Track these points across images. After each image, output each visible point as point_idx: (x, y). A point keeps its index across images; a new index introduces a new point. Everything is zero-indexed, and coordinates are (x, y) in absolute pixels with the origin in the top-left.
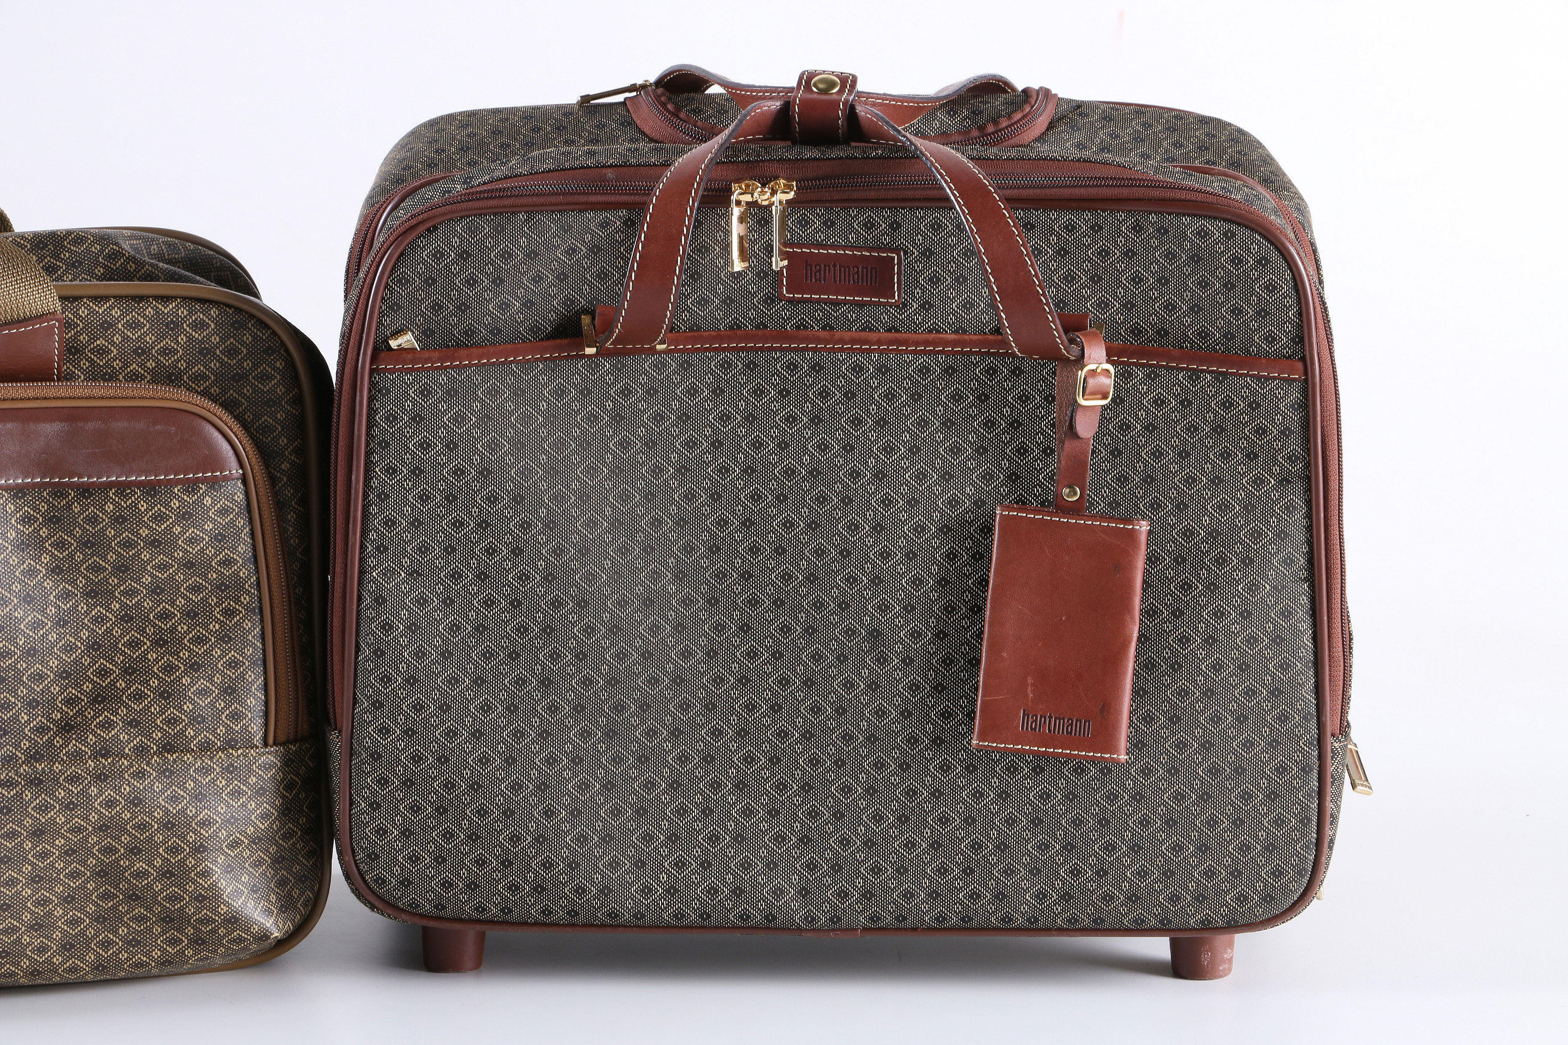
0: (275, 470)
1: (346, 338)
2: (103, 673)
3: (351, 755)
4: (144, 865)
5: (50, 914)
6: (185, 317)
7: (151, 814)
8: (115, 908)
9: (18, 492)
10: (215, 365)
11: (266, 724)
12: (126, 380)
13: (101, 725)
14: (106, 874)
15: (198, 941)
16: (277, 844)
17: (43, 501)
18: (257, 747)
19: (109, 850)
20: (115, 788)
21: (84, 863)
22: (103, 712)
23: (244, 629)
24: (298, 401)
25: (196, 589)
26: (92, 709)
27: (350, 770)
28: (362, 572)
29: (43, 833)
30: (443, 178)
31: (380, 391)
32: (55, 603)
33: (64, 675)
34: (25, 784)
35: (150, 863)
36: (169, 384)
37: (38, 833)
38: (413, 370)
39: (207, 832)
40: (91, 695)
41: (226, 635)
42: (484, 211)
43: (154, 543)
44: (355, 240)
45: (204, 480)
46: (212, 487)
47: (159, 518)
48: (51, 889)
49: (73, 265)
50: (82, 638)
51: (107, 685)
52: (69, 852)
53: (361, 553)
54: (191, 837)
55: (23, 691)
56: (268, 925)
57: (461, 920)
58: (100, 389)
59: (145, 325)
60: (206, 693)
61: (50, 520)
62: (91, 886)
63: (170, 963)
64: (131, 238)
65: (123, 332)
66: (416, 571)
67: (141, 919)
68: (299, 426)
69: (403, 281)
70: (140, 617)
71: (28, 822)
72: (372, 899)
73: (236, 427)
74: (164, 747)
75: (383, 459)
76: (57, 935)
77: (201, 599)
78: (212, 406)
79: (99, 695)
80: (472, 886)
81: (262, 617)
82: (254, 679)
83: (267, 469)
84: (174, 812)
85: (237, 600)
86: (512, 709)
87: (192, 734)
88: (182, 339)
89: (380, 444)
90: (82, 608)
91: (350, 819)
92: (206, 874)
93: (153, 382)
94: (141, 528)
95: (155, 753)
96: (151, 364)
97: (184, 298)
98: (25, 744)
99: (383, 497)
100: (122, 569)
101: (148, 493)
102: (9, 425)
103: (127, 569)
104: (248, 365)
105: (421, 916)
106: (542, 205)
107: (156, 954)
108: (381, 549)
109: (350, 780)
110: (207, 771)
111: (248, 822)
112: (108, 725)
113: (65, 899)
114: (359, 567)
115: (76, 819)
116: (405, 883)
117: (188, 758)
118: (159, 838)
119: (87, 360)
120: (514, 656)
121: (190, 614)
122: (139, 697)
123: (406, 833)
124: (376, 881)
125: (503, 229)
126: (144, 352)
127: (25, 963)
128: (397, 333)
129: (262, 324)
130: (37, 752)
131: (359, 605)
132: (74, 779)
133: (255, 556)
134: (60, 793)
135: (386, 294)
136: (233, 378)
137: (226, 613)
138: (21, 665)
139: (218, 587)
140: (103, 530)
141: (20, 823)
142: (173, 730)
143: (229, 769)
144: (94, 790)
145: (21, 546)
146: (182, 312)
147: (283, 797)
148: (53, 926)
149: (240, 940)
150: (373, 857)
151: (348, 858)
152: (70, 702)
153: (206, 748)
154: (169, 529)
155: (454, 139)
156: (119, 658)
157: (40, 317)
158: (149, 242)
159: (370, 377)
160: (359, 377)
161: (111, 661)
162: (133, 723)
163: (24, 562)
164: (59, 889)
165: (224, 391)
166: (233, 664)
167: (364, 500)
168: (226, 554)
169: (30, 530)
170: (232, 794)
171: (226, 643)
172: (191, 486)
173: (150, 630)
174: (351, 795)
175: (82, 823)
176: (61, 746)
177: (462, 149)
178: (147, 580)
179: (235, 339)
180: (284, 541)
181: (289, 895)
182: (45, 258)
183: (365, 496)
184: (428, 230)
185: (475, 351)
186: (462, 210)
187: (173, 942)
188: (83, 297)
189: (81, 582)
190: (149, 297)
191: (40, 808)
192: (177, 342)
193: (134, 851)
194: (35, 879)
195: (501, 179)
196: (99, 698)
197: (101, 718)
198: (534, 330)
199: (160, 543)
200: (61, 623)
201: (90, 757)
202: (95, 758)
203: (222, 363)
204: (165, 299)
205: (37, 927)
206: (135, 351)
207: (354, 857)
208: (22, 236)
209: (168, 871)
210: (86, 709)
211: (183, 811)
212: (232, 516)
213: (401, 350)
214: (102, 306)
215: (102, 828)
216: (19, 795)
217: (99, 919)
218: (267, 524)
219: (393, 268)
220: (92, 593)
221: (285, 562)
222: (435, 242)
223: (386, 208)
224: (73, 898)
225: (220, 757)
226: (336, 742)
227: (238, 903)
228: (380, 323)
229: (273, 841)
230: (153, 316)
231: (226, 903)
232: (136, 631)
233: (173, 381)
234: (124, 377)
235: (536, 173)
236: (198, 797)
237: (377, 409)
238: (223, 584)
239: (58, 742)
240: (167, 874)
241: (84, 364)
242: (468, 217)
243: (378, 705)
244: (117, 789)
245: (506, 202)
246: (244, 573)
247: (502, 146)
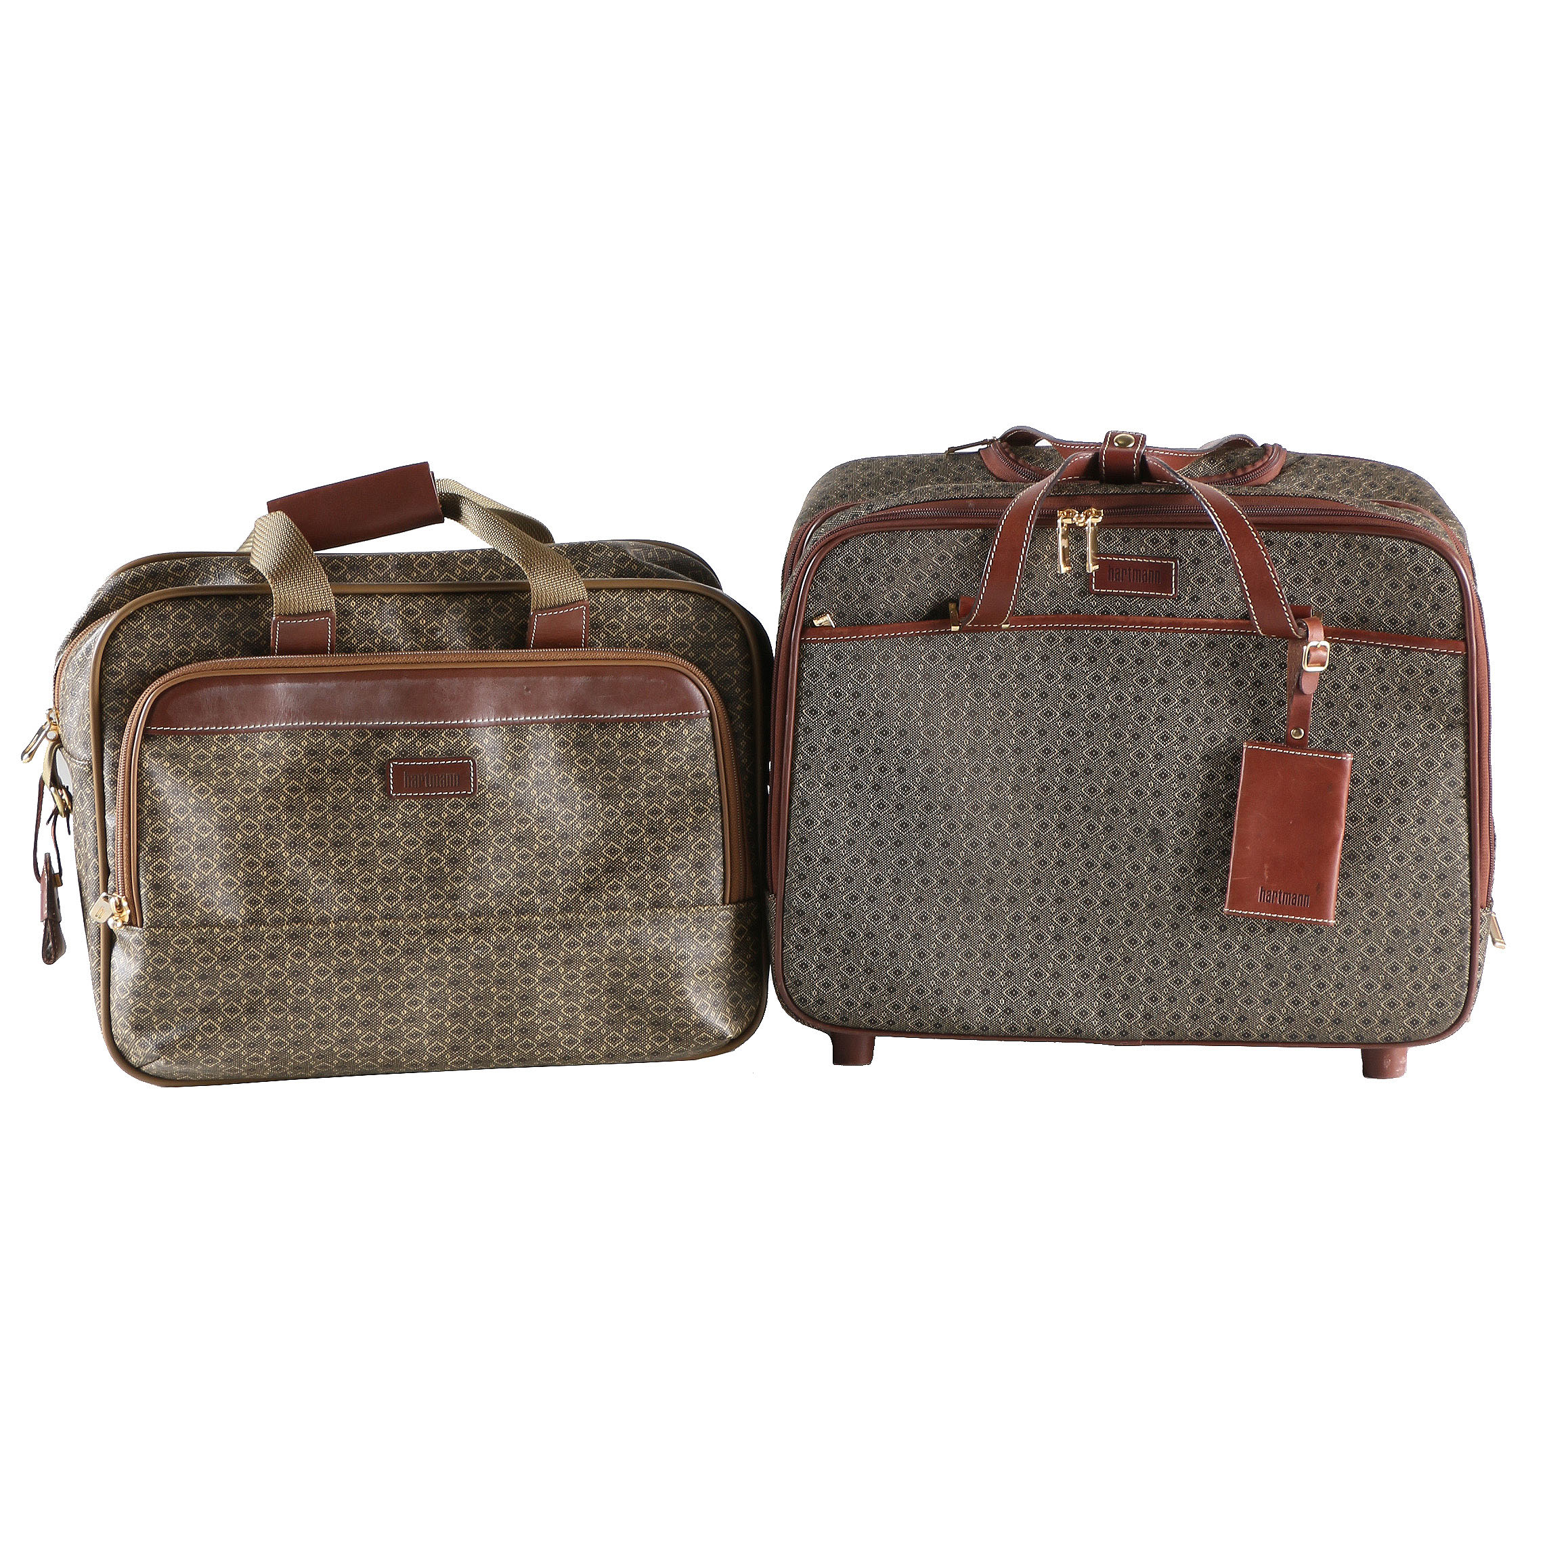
0: (732, 710)
1: (783, 618)
2: (613, 851)
3: (783, 912)
4: (640, 986)
5: (576, 1017)
6: (672, 603)
7: (645, 949)
8: (620, 1014)
9: (557, 724)
10: (692, 636)
11: (724, 889)
12: (630, 647)
13: (611, 888)
14: (614, 991)
15: (676, 1039)
16: (731, 973)
17: (573, 731)
18: (718, 905)
19: (616, 975)
20: (620, 931)
21: (599, 983)
22: (613, 879)
23: (710, 822)
24: (748, 661)
25: (677, 793)
26: (605, 876)
27: (783, 923)
28: (792, 783)
29: (572, 961)
30: (852, 506)
31: (807, 656)
32: (581, 802)
33: (586, 852)
34: (560, 928)
35: (644, 985)
36: (660, 650)
37: (568, 962)
38: (830, 641)
39: (683, 963)
40: (605, 867)
41: (697, 826)
42: (881, 530)
43: (648, 761)
44: (788, 549)
45: (683, 717)
46: (689, 723)
47: (652, 744)
48: (577, 1001)
49: (595, 566)
50: (599, 827)
51: (615, 860)
52: (589, 975)
53: (791, 770)
54: (672, 967)
55: (558, 863)
56: (725, 1029)
57: (859, 1029)
58: (613, 653)
59: (645, 609)
60: (683, 867)
61: (578, 744)
62: (604, 999)
63: (658, 1053)
64: (634, 547)
65: (629, 613)
66: (830, 783)
67: (637, 1023)
68: (748, 680)
69: (824, 579)
70: (638, 813)
71: (562, 954)
72: (797, 1012)
73: (706, 680)
74: (654, 904)
75: (808, 703)
76: (581, 1032)
77: (681, 800)
78: (689, 665)
79: (610, 867)
80: (867, 1005)
81: (722, 814)
82: (716, 857)
83: (727, 709)
84: (661, 949)
85: (705, 802)
86: (896, 881)
87: (673, 895)
88: (669, 618)
89: (806, 693)
90: (599, 806)
91: (782, 956)
92: (682, 993)
93: (649, 648)
94: (639, 751)
95: (648, 908)
96: (648, 636)
97: (671, 590)
98: (560, 900)
99: (808, 730)
100: (626, 779)
101: (645, 727)
102: (552, 678)
103: (630, 779)
104: (714, 636)
105: (831, 1025)
106: (923, 525)
107: (648, 1047)
108: (806, 767)
109: (783, 929)
110: (683, 921)
111: (711, 957)
112: (616, 888)
113: (587, 1008)
114: (791, 780)
115: (594, 953)
116: (820, 1002)
117: (671, 912)
118: (650, 967)
119: (604, 633)
120: (898, 843)
121: (673, 811)
122: (637, 868)
123: (821, 967)
124: (800, 1000)
125: (895, 542)
126: (643, 627)
127: (559, 1051)
128: (819, 615)
129: (724, 608)
130: (568, 906)
131: (789, 807)
132: (593, 925)
133: (718, 771)
134: (583, 935)
135: (812, 588)
136: (704, 646)
137: (697, 810)
138: (558, 845)
139: (692, 792)
140: (614, 752)
141: (557, 955)
142: (660, 892)
143: (699, 920)
144: (606, 933)
145: (558, 762)
146: (670, 600)
147: (735, 940)
148: (578, 1026)
149: (706, 1039)
150: (798, 983)
151: (781, 983)
152: (590, 871)
153: (682, 905)
154: (659, 751)
155: (859, 477)
156: (624, 841)
157: (574, 603)
158: (646, 550)
159: (800, 646)
160: (792, 646)
161: (619, 843)
162: (633, 887)
163: (560, 773)
164: (582, 1000)
165: (698, 655)
166: (702, 847)
167: (794, 733)
168: (698, 769)
169: (564, 751)
170: (700, 937)
171: (697, 832)
172: (674, 722)
173: (645, 822)
174: (783, 940)
175: (598, 955)
176: (584, 902)
177: (864, 485)
178: (643, 786)
179: (705, 618)
180: (738, 760)
181: (739, 1008)
182: (577, 561)
183: (795, 730)
184: (842, 542)
185: (874, 628)
186: (866, 529)
187: (660, 1039)
188: (602, 589)
189: (598, 788)
190: (647, 589)
191: (570, 945)
192: (666, 621)
193: (633, 975)
194: (566, 994)
195: (894, 507)
196: (610, 869)
197: (611, 883)
198: (916, 613)
199: (653, 761)
200: (585, 816)
201: (603, 910)
202: (607, 910)
203: (696, 635)
204: (659, 590)
205: (567, 1026)
206: (637, 627)
207: (785, 983)
208: (561, 546)
209: (656, 990)
210: (601, 877)
211: (667, 949)
212: (702, 743)
213: (822, 627)
214: (616, 595)
215: (612, 960)
216: (556, 935)
217: (609, 1022)
218: (726, 748)
219: (817, 569)
220: (606, 796)
221: (738, 775)
222: (848, 551)
223: (812, 526)
224: (592, 1007)
225: (693, 912)
226: (773, 903)
227: (704, 1014)
228: (807, 608)
229: (728, 970)
230: (649, 602)
231: (696, 1013)
232: (635, 823)
233: (663, 648)
234: (629, 645)
235: (919, 502)
236: (677, 939)
237: (804, 668)
238: (695, 790)
239: (582, 899)
240: (655, 992)
241: (602, 636)
242: (871, 533)
243: (802, 877)
244: (622, 933)
245: (897, 523)
246: (710, 783)
247: (891, 484)
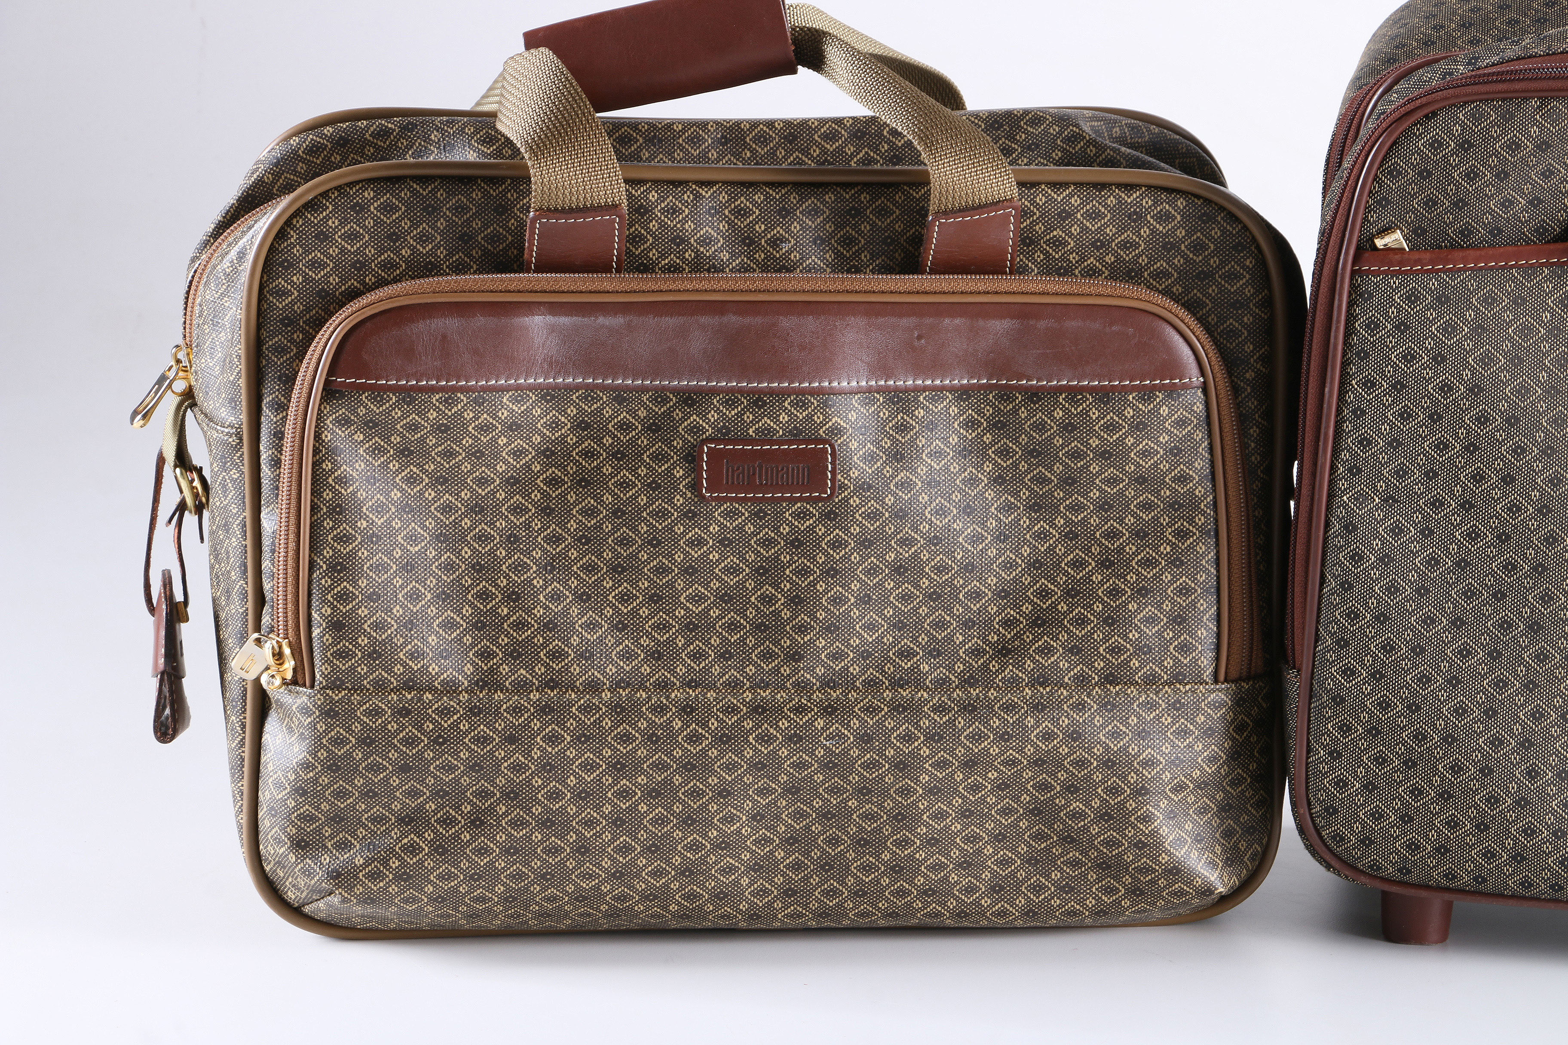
0: (1239, 379)
1: (1325, 236)
2: (1044, 594)
3: (1311, 697)
4: (1081, 805)
5: (979, 852)
6: (1150, 207)
7: (1090, 750)
8: (1048, 849)
9: (963, 394)
10: (1179, 261)
11: (1217, 659)
12: (1082, 275)
13: (1040, 651)
14: (1040, 812)
15: (1135, 892)
16: (1224, 790)
17: (988, 404)
18: (1207, 684)
19: (1044, 787)
20: (1052, 719)
21: (1016, 799)
22: (1042, 637)
23: (1198, 553)
24: (1268, 303)
25: (1147, 506)
26: (1030, 632)
27: (1309, 714)
28: (1331, 496)
29: (975, 764)
30: (1444, 58)
31: (1361, 295)
32: (996, 516)
33: (1002, 594)
34: (959, 711)
35: (1087, 804)
36: (1127, 281)
37: (969, 764)
38: (1400, 272)
39: (1150, 773)
40: (1030, 618)
41: (1178, 559)
42: (1491, 96)
43: (1104, 455)
44: (1338, 126)
45: (1162, 387)
46: (1170, 396)
47: (1111, 428)
48: (981, 826)
49: (1029, 148)
50: (1023, 555)
51: (1047, 608)
52: (1002, 786)
53: (1331, 475)
54: (1132, 777)
55: (958, 610)
56: (1213, 879)
57: (1427, 887)
58: (1054, 284)
59: (1106, 216)
60: (1154, 621)
61: (995, 425)
62: (1023, 824)
63: (1105, 913)
64: (1092, 119)
65: (1082, 223)
66: (1391, 497)
67: (1075, 864)
68: (1268, 331)
69: (1395, 173)
70: (1085, 535)
71: (960, 751)
72: (1328, 857)
73: (1199, 330)
74: (1106, 678)
75: (1360, 370)
76: (987, 875)
77: (1153, 517)
78: (1174, 307)
79: (1038, 618)
80: (1442, 850)
81: (1217, 540)
82: (1207, 609)
83: (1230, 377)
84: (1115, 749)
85: (1191, 521)
86: (1494, 655)
87: (1137, 665)
88: (1145, 232)
89: (1358, 354)
90: (1025, 522)
91: (1307, 768)
92: (1146, 819)
93: (1112, 278)
94: (1091, 438)
95: (1096, 684)
96: (1110, 259)
97: (1149, 187)
98: (959, 667)
99: (1359, 413)
100: (1068, 481)
101: (1100, 400)
102: (957, 321)
103: (1074, 482)
104: (1215, 262)
105: (1383, 879)
106: (1560, 90)
107: (1091, 902)
108: (1354, 471)
109: (1309, 725)
110: (1151, 706)
111: (1195, 765)
112: (1047, 651)
113: (996, 837)
114: (1329, 490)
115: (1011, 751)
116: (1366, 842)
117: (1132, 691)
118: (1098, 777)
119: (1041, 252)
120: (1499, 596)
121: (1140, 534)
122: (1081, 621)
123: (1369, 787)
124: (1334, 838)
125: (1512, 116)
126: (1103, 245)
127: (952, 903)
128: (1383, 231)
129: (1232, 218)
130: (971, 676)
131: (1326, 532)
132: (1009, 708)
133: (1213, 473)
134: (994, 722)
135: (1375, 188)
136: (1198, 276)
137: (1178, 534)
138: (958, 582)
139: (1171, 506)
140: (1050, 439)
141: (952, 752)
142: (1117, 660)
143: (1176, 706)
144: (1030, 721)
145: (963, 452)
146: (1147, 203)
147: (1233, 739)
148: (983, 865)
149: (1181, 893)
150: (1331, 811)
151: (1303, 810)
152: (1008, 623)
153: (1151, 681)
154: (1121, 440)
155: (1454, 13)
156: (1061, 579)
157: (996, 204)
158: (1112, 123)
159: (1351, 279)
160: (1339, 279)
161: (1053, 581)
162: (1074, 650)
163: (966, 470)
164: (990, 825)
165: (1187, 291)
166: (1184, 591)
167: (1337, 416)
168: (1182, 470)
169: (973, 435)
170: (1177, 733)
171: (1178, 567)
172: (1147, 394)
173: (1096, 549)
174: (1308, 741)
175: (1017, 756)
176: (997, 671)
177: (1464, 25)
178: (1095, 494)
179: (1202, 233)
180: (1245, 457)
181: (1235, 847)
182: (1000, 139)
183: (1339, 411)
184: (1426, 116)
185: (1472, 253)
186: (1466, 95)
187: (1110, 891)
188: (1041, 183)
189: (1024, 494)
190: (1111, 185)
191: (973, 737)
192: (1140, 236)
193: (1071, 789)
194: (965, 814)
195: (1513, 60)
196: (1039, 621)
197: (1040, 643)
198: (1540, 231)
199: (1111, 455)
200: (1001, 537)
201: (1027, 685)
202: (1033, 686)
203: (1187, 260)
204: (1129, 187)
205: (965, 865)
206: (1093, 244)
207: (1310, 810)
208: (976, 115)
209: (1106, 813)
210: (1025, 633)
211: (1125, 748)
212: (1189, 428)
213: (1387, 250)
214: (1061, 193)
215: (1038, 763)
216: (952, 722)
217: (1031, 860)
218: (1228, 438)
219: (1384, 159)
220: (1036, 507)
221: (1245, 481)
222: (1435, 130)
223: (1377, 90)
224: (1005, 837)
225: (1167, 692)
226: (1294, 682)
227: (1180, 853)
228: (1365, 219)
229: (1220, 787)
230: (1114, 206)
231: (1167, 852)
232: (1080, 550)
233: (1132, 278)
234: (1080, 272)
235: (1554, 54)
236: (1141, 734)
237: (1357, 315)
238: (1176, 502)
239: (994, 666)
240: (1105, 816)
241: (1039, 257)
242: (1473, 102)
243: (1342, 643)
244: (1055, 721)
245: (1518, 86)
246: (1200, 492)
247: (1510, 23)
